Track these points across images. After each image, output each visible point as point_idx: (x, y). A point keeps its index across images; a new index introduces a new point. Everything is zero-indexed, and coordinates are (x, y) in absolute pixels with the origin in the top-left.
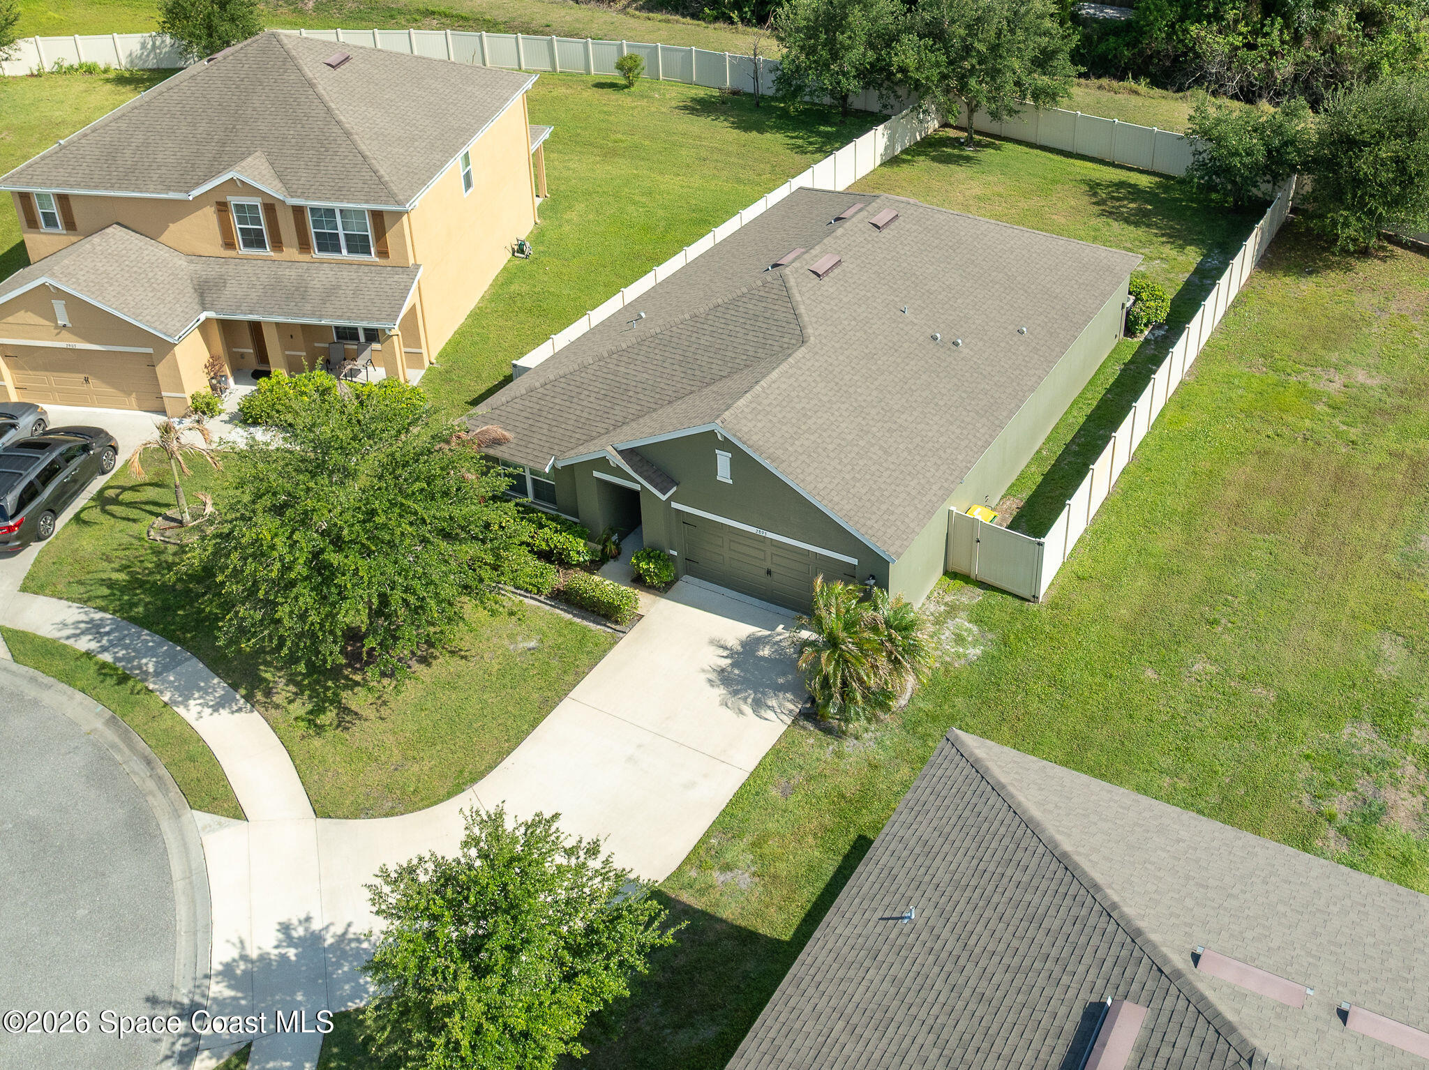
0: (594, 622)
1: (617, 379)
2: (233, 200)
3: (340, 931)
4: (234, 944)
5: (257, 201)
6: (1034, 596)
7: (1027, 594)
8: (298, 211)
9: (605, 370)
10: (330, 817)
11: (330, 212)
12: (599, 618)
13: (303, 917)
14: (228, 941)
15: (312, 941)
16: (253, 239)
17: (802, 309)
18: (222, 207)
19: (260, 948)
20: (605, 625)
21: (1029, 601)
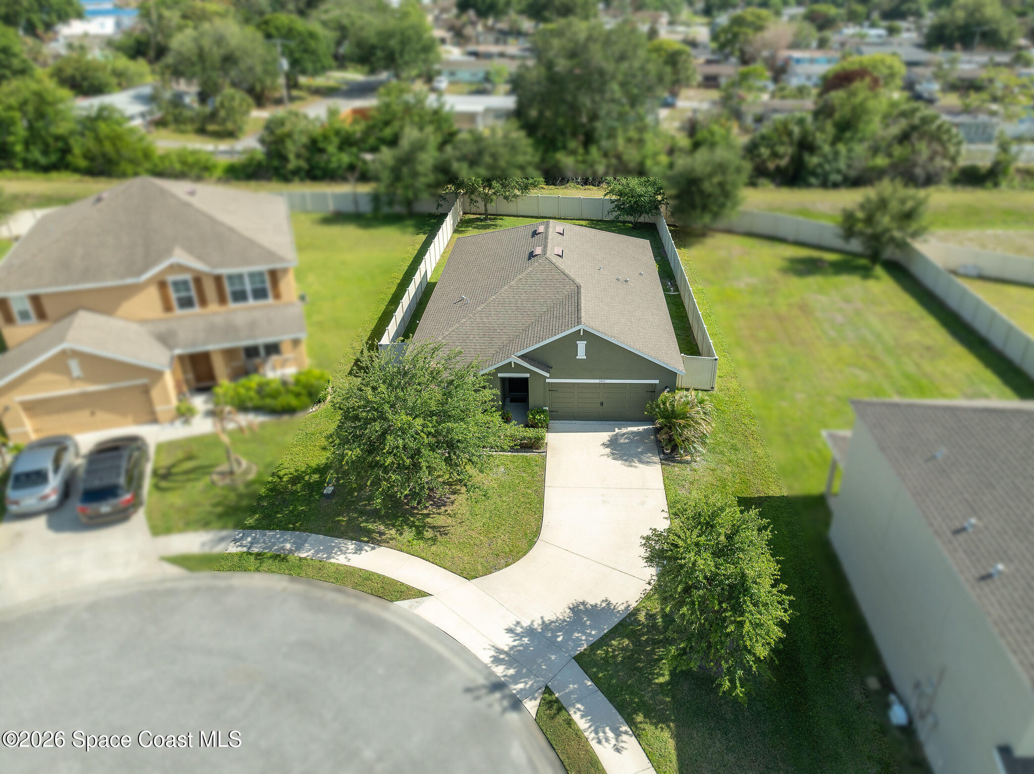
0: (525, 452)
1: (486, 325)
2: (171, 278)
3: (540, 622)
4: (489, 649)
5: (188, 277)
6: (712, 388)
7: (708, 388)
8: (218, 279)
9: (475, 323)
10: (477, 577)
11: (240, 277)
12: (527, 450)
13: (515, 623)
14: (485, 649)
15: (530, 632)
16: (186, 303)
17: (567, 272)
18: (162, 285)
19: (507, 645)
20: (532, 452)
21: (709, 391)
